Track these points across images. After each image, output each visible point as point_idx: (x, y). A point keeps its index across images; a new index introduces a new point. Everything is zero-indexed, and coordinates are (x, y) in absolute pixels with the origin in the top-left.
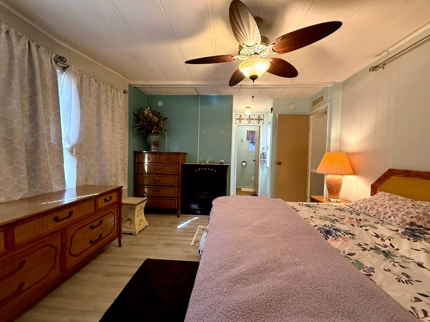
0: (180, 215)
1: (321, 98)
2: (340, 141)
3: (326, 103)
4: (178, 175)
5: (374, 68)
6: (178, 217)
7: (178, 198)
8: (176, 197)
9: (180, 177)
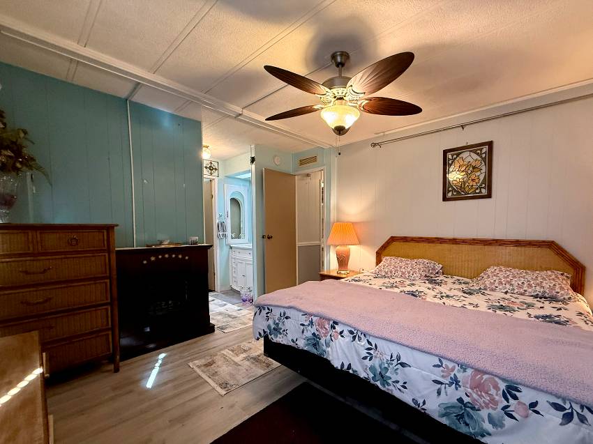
0: (121, 364)
1: (314, 159)
2: (338, 210)
3: (322, 166)
4: (110, 278)
5: (374, 145)
6: (117, 370)
7: (112, 329)
8: (108, 330)
9: (115, 283)
